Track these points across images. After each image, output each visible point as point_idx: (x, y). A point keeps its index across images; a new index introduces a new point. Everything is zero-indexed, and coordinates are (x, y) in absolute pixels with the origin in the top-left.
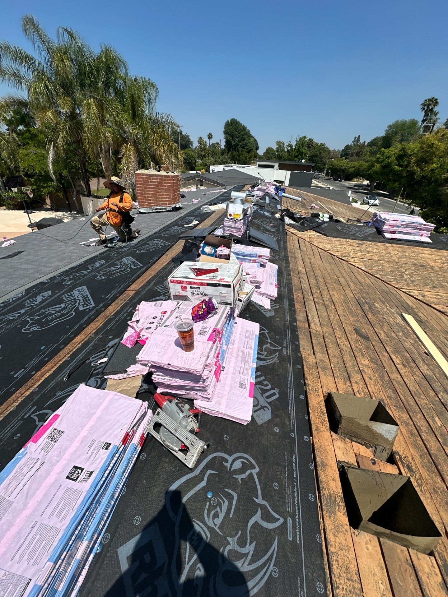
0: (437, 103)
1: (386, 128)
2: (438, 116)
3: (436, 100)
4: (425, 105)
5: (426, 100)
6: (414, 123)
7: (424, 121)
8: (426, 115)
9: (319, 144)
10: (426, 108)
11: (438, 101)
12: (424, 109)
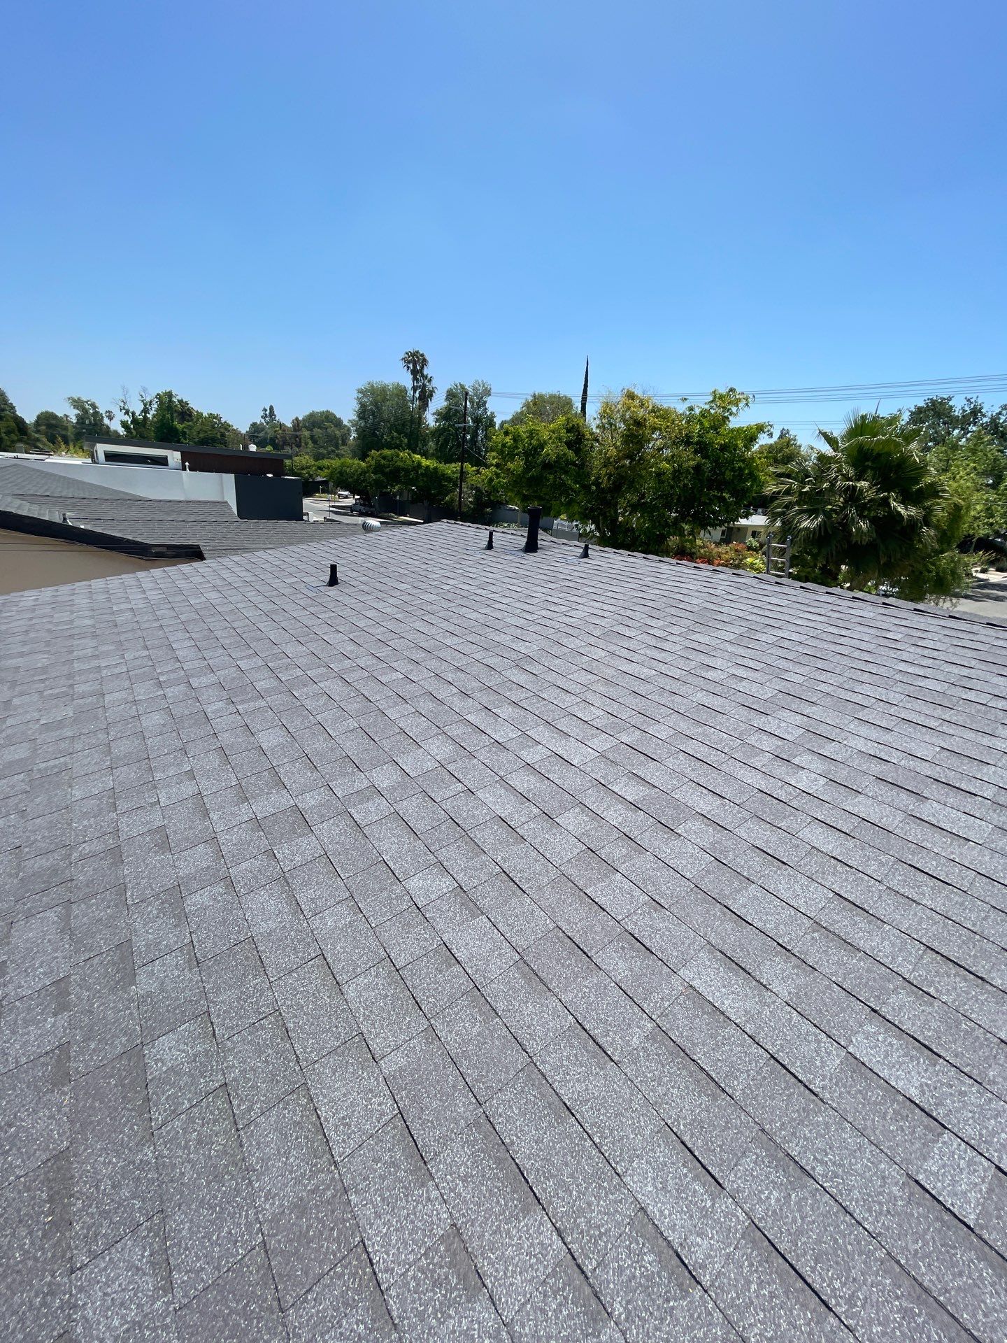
0: (425, 360)
1: (356, 395)
2: (434, 383)
3: (422, 355)
4: (409, 362)
5: (407, 353)
6: (401, 391)
7: (415, 389)
8: (415, 379)
9: (205, 414)
10: (411, 366)
11: (427, 357)
12: (408, 367)
